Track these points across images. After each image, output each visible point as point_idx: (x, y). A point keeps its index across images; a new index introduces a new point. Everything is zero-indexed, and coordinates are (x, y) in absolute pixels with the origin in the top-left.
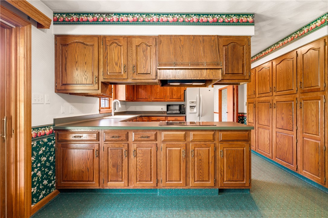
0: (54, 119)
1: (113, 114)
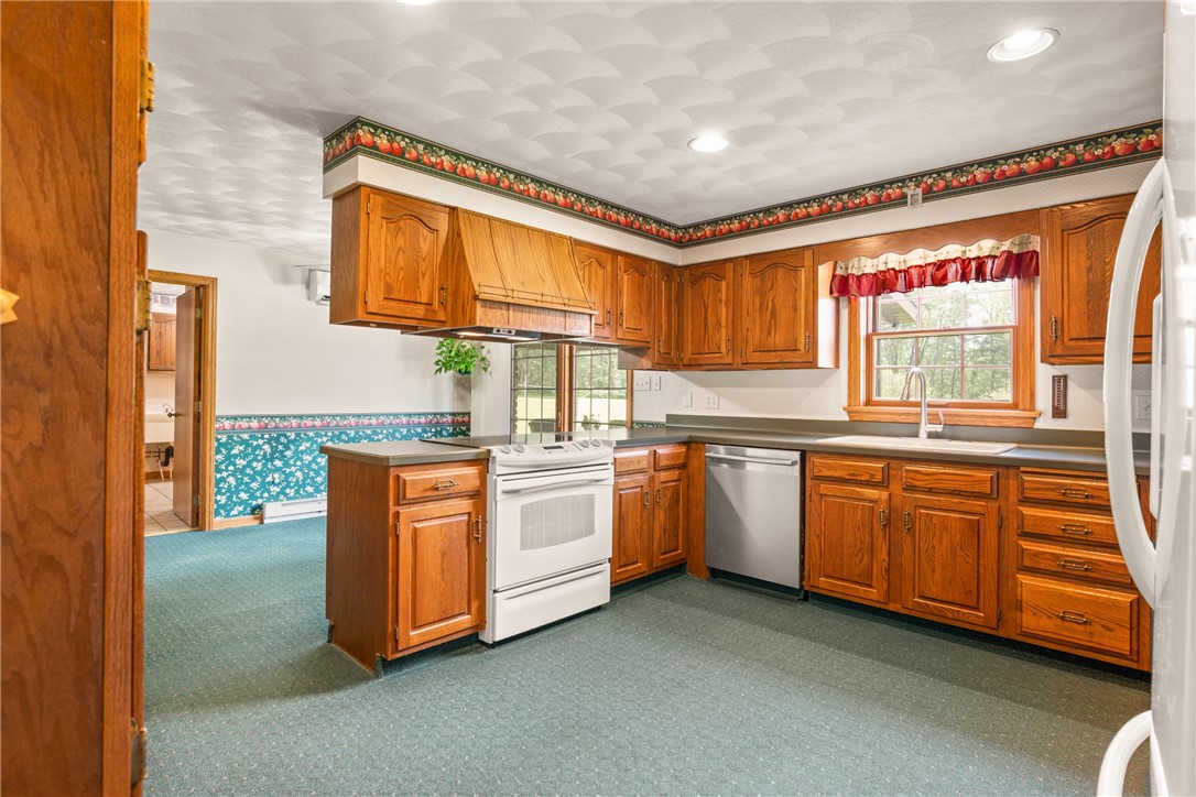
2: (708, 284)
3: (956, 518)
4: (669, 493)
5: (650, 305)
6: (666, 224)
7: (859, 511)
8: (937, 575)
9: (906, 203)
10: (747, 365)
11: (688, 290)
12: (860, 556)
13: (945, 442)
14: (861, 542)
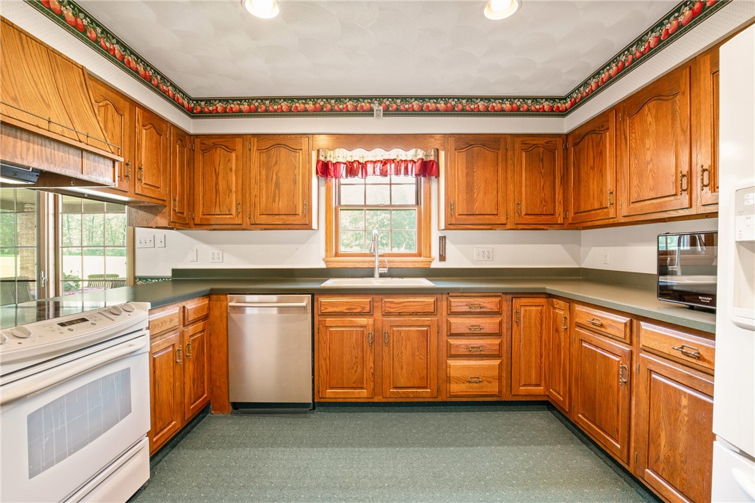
2: (219, 154)
3: (414, 331)
4: (196, 345)
5: (165, 164)
6: (181, 91)
7: (354, 336)
8: (404, 371)
9: (373, 115)
10: (255, 226)
11: (199, 157)
12: (355, 368)
13: (389, 279)
14: (356, 358)
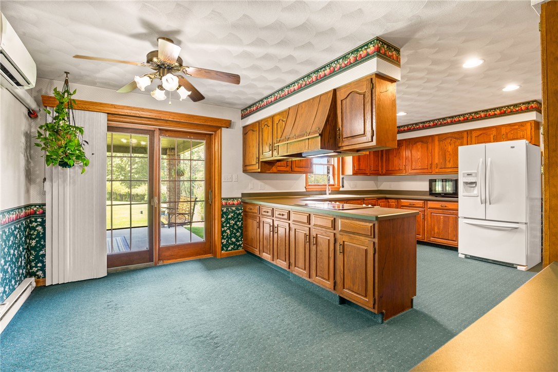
0: (242, 194)
1: (328, 193)
